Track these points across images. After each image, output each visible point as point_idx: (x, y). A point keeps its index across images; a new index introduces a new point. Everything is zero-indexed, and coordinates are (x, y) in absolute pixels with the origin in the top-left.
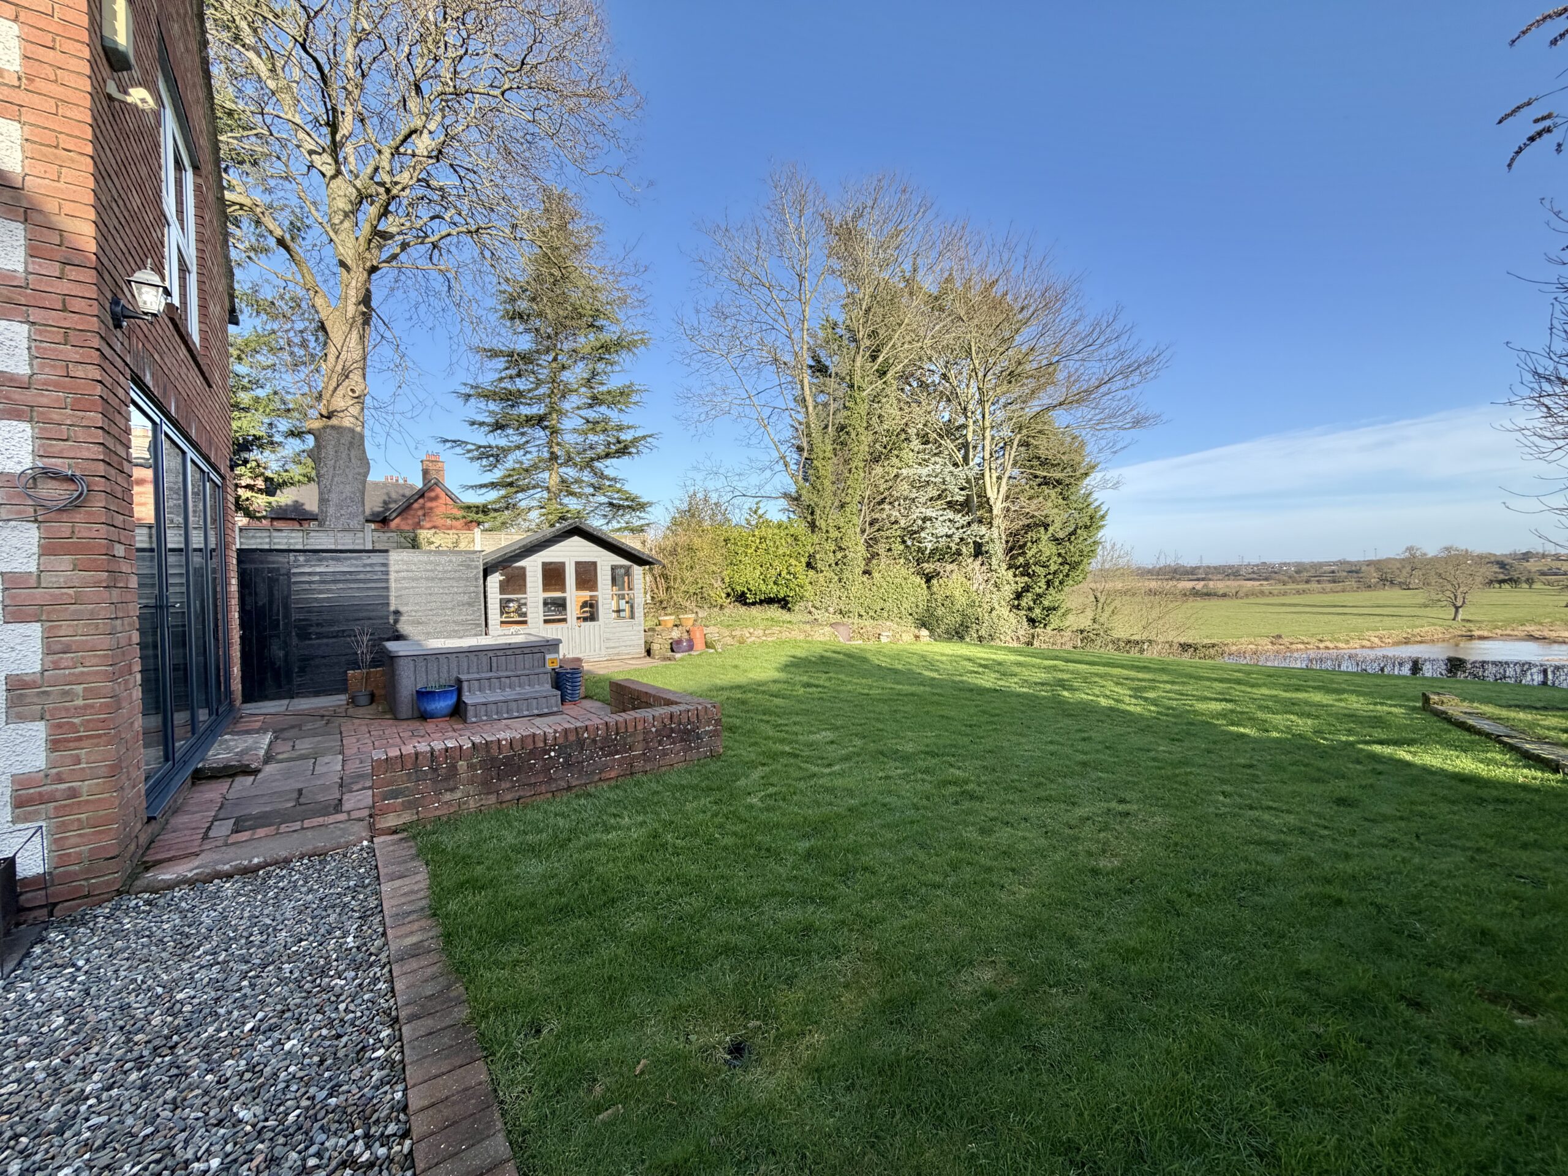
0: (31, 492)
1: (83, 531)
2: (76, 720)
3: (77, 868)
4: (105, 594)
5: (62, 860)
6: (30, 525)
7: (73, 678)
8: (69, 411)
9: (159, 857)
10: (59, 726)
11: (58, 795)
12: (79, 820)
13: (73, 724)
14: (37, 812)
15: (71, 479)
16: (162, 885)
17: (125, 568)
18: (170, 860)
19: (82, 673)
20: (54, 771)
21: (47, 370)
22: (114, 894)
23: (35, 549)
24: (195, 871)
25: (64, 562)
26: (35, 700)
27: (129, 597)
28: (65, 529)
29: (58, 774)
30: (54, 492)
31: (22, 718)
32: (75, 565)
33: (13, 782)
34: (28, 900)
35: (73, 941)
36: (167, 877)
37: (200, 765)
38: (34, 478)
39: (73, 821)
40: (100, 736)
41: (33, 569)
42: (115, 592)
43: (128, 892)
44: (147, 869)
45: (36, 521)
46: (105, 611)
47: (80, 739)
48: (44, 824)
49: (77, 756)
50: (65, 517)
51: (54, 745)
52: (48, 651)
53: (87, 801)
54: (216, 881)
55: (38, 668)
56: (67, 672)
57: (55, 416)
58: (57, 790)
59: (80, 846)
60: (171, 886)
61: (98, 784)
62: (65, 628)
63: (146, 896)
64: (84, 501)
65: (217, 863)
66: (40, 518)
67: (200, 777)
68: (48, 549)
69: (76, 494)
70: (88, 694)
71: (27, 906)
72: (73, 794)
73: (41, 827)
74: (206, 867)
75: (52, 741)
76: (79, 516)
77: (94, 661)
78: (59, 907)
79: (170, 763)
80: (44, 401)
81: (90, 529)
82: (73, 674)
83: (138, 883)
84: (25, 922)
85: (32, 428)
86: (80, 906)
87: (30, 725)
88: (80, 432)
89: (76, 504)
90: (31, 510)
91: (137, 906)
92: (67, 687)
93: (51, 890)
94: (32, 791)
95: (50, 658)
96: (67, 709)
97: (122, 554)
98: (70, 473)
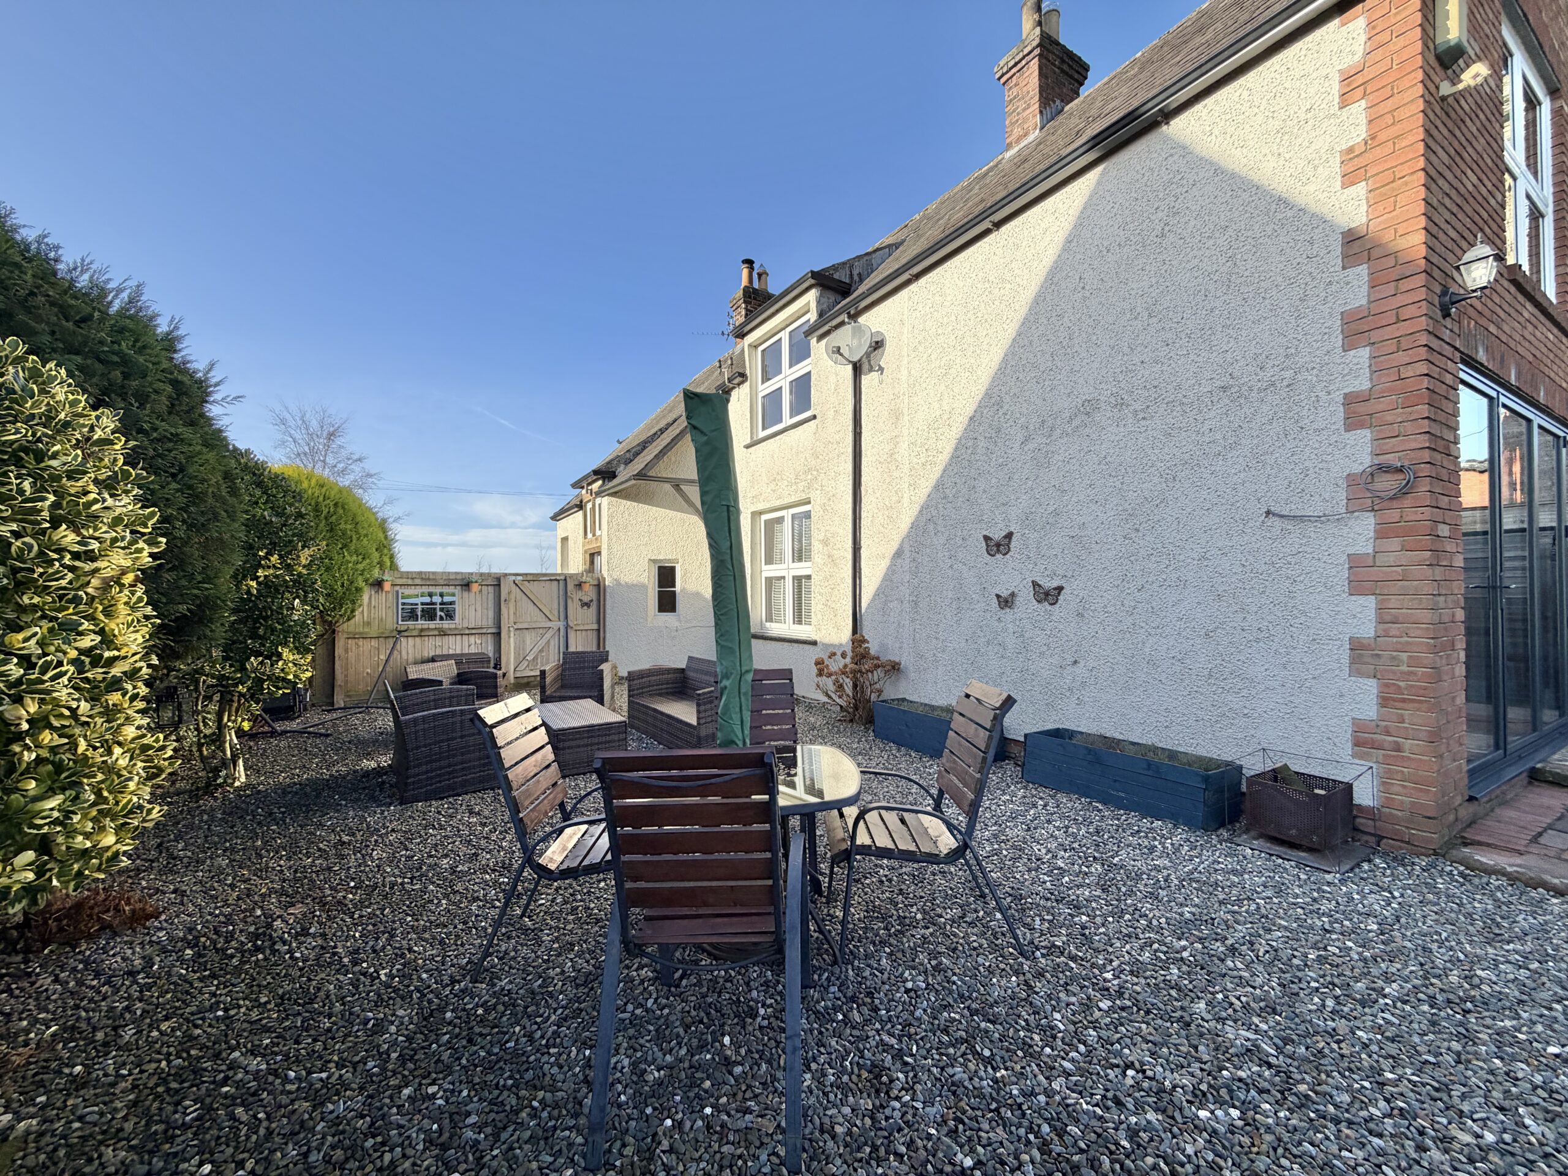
0: (1370, 486)
1: (1411, 515)
2: (1402, 684)
3: (1399, 813)
4: (1428, 572)
5: (1388, 803)
6: (1369, 514)
7: (1399, 647)
8: (1400, 410)
9: (1478, 838)
10: (1387, 685)
11: (1386, 745)
12: (1402, 772)
13: (1399, 687)
14: (1367, 754)
15: (1400, 470)
16: (1478, 865)
17: (1450, 547)
18: (1488, 845)
19: (1408, 643)
20: (1384, 723)
21: (1383, 380)
22: (1431, 852)
23: (1372, 534)
24: (1515, 868)
25: (1394, 543)
26: (1370, 660)
27: (1454, 576)
28: (1394, 515)
29: (1386, 727)
30: (1388, 484)
31: (1361, 674)
32: (1403, 546)
33: (1353, 724)
34: (1362, 824)
35: (1393, 874)
36: (1484, 860)
37: (1539, 766)
38: (1372, 474)
39: (1398, 772)
40: (1420, 702)
41: (1370, 551)
42: (1438, 570)
43: (1444, 856)
44: (1466, 845)
45: (1373, 510)
46: (1428, 588)
47: (1404, 700)
48: (1374, 766)
49: (1402, 715)
50: (1395, 504)
51: (1384, 701)
52: (1381, 621)
53: (1409, 758)
54: (1540, 890)
55: (1372, 634)
56: (1395, 640)
57: (1389, 417)
58: (1385, 740)
59: (1404, 797)
60: (1490, 871)
61: (1418, 745)
62: (1394, 602)
63: (1462, 868)
64: (1412, 487)
65: (1546, 871)
66: (1376, 508)
67: (1536, 777)
68: (1382, 533)
69: (1404, 482)
70: (1413, 662)
71: (1361, 828)
72: (1398, 748)
73: (1371, 768)
74: (1530, 869)
75: (1382, 697)
76: (1408, 501)
77: (1419, 633)
78: (1385, 841)
79: (1501, 752)
80: (1380, 407)
81: (1416, 513)
82: (1400, 643)
83: (1454, 852)
84: (1359, 840)
85: (1372, 432)
86: (1401, 848)
87: (1366, 681)
88: (1409, 427)
89: (1404, 492)
90: (1370, 501)
91: (1450, 873)
92: (1395, 654)
93: (1378, 824)
94: (1366, 735)
95: (1382, 626)
96: (1394, 672)
97: (1447, 534)
98: (1399, 465)
